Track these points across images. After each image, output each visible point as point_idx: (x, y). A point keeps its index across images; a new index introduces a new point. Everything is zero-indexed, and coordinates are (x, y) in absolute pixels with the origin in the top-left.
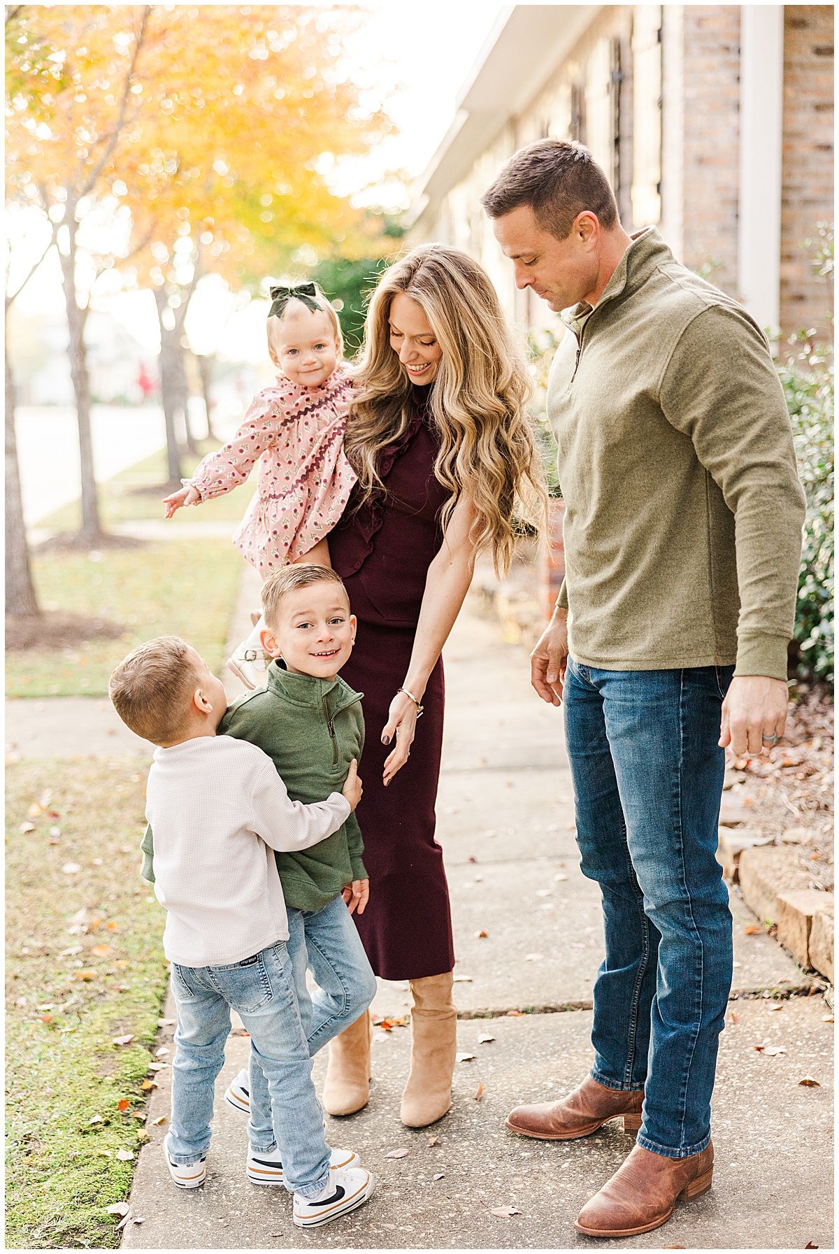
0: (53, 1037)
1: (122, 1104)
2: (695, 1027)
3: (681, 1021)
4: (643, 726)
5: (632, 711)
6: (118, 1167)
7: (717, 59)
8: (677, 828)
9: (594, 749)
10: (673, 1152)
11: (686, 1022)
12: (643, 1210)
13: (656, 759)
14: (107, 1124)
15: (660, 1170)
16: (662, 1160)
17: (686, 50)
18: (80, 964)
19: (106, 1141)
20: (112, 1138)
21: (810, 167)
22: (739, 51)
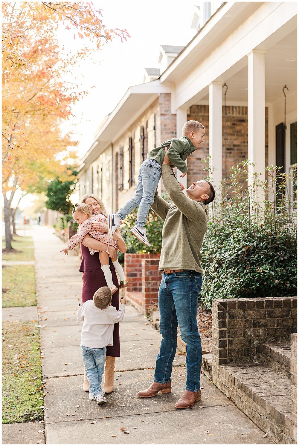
0: (18, 378)
1: (38, 389)
2: (196, 363)
3: (193, 362)
4: (183, 298)
5: (181, 295)
6: (40, 400)
7: (170, 135)
8: (190, 320)
9: (167, 306)
10: (194, 391)
11: (194, 362)
12: (189, 403)
13: (186, 305)
14: (35, 393)
15: (191, 395)
16: (191, 393)
17: (162, 133)
18: (19, 365)
19: (36, 396)
20: (37, 396)
21: (195, 164)
22: (176, 133)
